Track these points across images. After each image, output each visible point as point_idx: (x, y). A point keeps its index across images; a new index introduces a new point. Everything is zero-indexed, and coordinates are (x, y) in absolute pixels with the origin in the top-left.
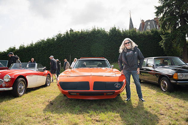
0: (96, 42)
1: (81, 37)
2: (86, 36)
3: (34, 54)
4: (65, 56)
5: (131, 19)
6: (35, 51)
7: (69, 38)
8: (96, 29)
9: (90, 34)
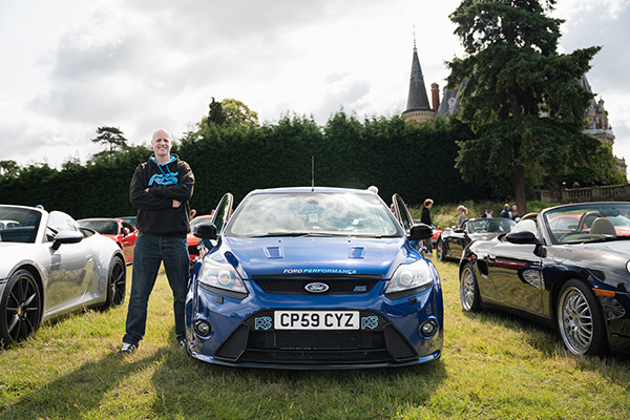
0: (290, 157)
1: (252, 144)
2: (264, 140)
3: (116, 186)
4: (209, 193)
5: (415, 54)
6: (119, 180)
7: (219, 146)
8: (291, 120)
9: (275, 136)
